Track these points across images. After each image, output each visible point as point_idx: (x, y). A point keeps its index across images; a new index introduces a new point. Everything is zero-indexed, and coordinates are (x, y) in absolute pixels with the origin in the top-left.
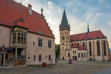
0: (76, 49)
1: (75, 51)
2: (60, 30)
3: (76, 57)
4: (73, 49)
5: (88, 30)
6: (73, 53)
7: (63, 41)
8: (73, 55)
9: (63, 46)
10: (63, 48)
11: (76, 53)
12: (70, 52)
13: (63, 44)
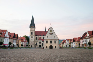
0: (41, 41)
1: (41, 42)
2: (30, 28)
3: (41, 45)
4: (39, 41)
5: (46, 30)
6: (39, 43)
7: (32, 35)
8: (39, 44)
9: (32, 39)
10: (32, 40)
11: (41, 43)
12: (37, 42)
13: (32, 37)
